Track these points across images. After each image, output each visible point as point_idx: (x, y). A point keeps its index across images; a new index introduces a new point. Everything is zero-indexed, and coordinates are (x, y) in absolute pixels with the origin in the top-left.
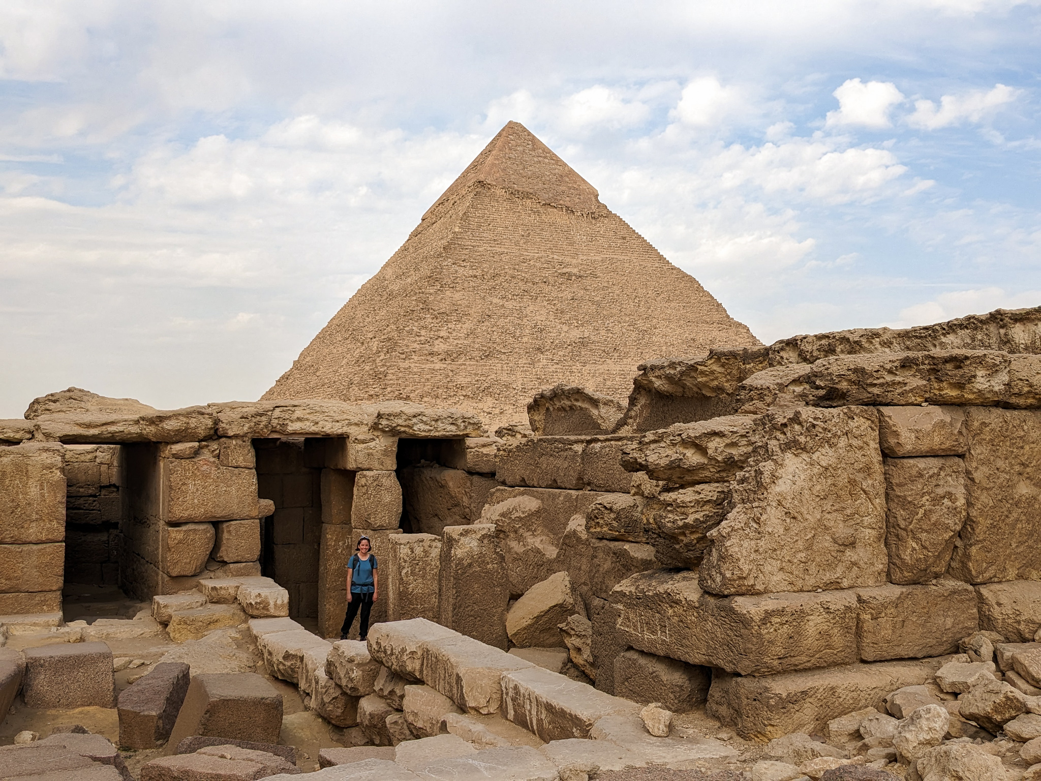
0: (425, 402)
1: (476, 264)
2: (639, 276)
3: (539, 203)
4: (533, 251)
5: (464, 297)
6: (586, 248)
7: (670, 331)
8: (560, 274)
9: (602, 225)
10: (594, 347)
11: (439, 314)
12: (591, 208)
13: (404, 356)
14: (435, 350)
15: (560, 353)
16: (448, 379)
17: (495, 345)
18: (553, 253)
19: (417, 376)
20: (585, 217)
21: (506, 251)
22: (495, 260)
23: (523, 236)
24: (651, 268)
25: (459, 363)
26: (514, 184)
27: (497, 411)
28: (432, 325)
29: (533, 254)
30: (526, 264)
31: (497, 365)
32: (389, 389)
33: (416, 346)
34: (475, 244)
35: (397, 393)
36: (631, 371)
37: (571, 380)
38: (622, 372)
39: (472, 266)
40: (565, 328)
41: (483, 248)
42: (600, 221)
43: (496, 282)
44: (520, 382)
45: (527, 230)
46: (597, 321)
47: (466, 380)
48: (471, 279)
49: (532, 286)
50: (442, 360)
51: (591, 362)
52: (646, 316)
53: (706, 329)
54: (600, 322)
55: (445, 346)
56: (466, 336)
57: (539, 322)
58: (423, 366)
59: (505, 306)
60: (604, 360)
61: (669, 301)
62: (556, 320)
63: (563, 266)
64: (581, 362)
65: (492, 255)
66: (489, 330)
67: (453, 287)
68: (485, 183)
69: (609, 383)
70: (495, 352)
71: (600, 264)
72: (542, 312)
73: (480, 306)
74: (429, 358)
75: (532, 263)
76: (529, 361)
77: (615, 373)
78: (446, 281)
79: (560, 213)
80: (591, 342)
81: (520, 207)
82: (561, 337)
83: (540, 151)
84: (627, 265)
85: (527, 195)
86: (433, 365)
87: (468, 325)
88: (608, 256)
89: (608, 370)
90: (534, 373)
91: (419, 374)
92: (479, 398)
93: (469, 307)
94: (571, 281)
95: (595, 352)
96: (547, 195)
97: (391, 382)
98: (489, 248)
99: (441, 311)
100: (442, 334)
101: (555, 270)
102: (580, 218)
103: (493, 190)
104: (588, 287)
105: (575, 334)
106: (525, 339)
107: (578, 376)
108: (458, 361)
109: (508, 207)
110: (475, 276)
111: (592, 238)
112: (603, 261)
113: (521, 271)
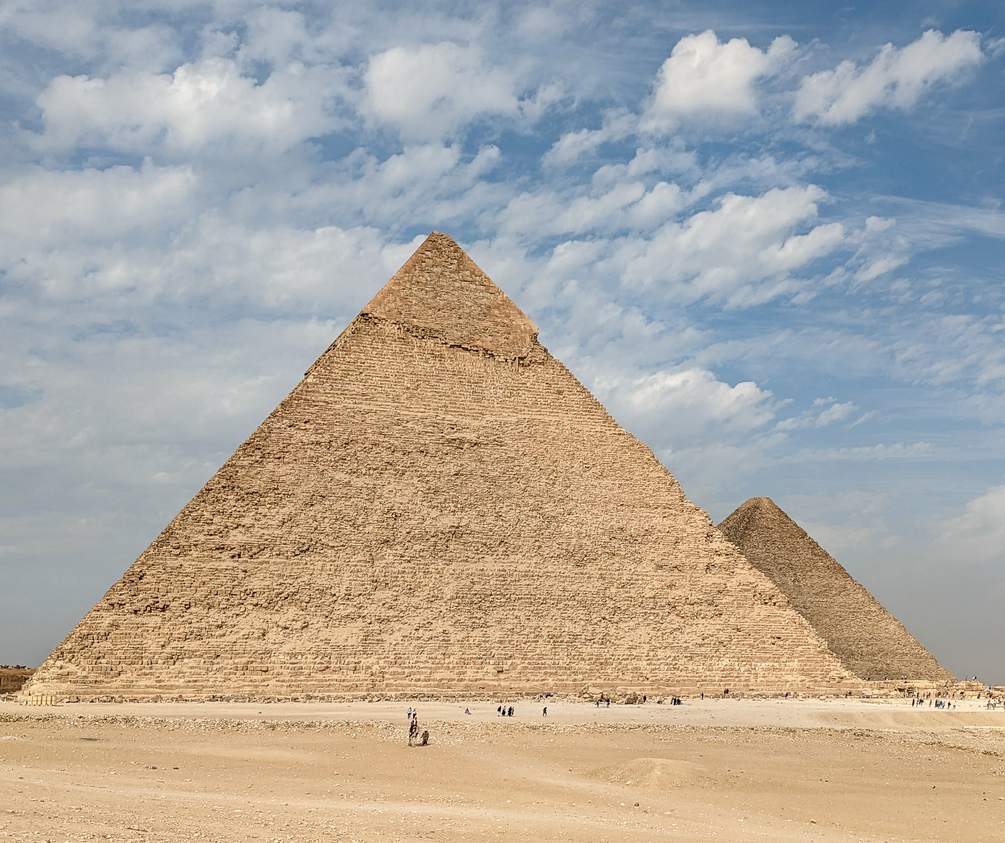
0: (191, 614)
1: (325, 427)
2: (566, 443)
3: (446, 344)
4: (417, 410)
5: (292, 471)
6: (499, 405)
7: (591, 517)
8: (448, 440)
9: (532, 374)
10: (470, 539)
11: (247, 494)
12: (520, 351)
13: (178, 552)
14: (228, 543)
15: (415, 547)
16: (236, 583)
17: (321, 537)
18: (446, 412)
19: (190, 578)
20: (510, 364)
21: (375, 408)
22: (355, 421)
23: (408, 388)
24: (587, 433)
25: (259, 560)
26: (414, 317)
27: (299, 625)
28: (233, 509)
29: (415, 414)
30: (400, 427)
31: (316, 563)
32: (141, 596)
33: (202, 538)
34: (332, 399)
35: (151, 601)
36: (516, 570)
37: (423, 584)
38: (502, 573)
39: (317, 430)
40: (434, 513)
41: (341, 406)
42: (530, 369)
43: (348, 451)
44: (345, 587)
45: (417, 380)
46: (486, 505)
47: (264, 583)
48: (312, 446)
49: (402, 456)
50: (233, 557)
51: (460, 559)
52: (560, 497)
53: (644, 515)
54: (489, 505)
55: (245, 538)
56: (281, 524)
57: (397, 505)
58: (203, 566)
59: (352, 483)
60: (480, 556)
61: (601, 475)
62: (424, 503)
63: (455, 430)
64: (445, 560)
65: (352, 414)
66: (319, 516)
67: (279, 458)
68: (370, 315)
69: (477, 587)
70: (318, 545)
71: (513, 427)
72: (406, 492)
73: (313, 484)
74: (216, 554)
75: (409, 425)
76: (368, 558)
77: (491, 574)
78: (271, 448)
79: (474, 358)
80: (469, 532)
81: (416, 350)
82: (424, 525)
83: (468, 273)
84: (552, 428)
85: (429, 333)
86: (217, 564)
87: (289, 509)
88: (527, 416)
89: (482, 570)
90: (369, 574)
91: (193, 575)
92: (276, 608)
93: (296, 484)
94: (462, 451)
95: (471, 545)
96: (459, 334)
97: (148, 586)
98: (350, 406)
99: (252, 490)
100: (246, 521)
101: (443, 434)
102: (503, 365)
103: (380, 326)
104: (486, 459)
105: (448, 521)
106: (369, 528)
107: (435, 578)
108: (258, 558)
109: (398, 349)
110: (318, 443)
111: (513, 392)
112: (518, 423)
113: (390, 436)
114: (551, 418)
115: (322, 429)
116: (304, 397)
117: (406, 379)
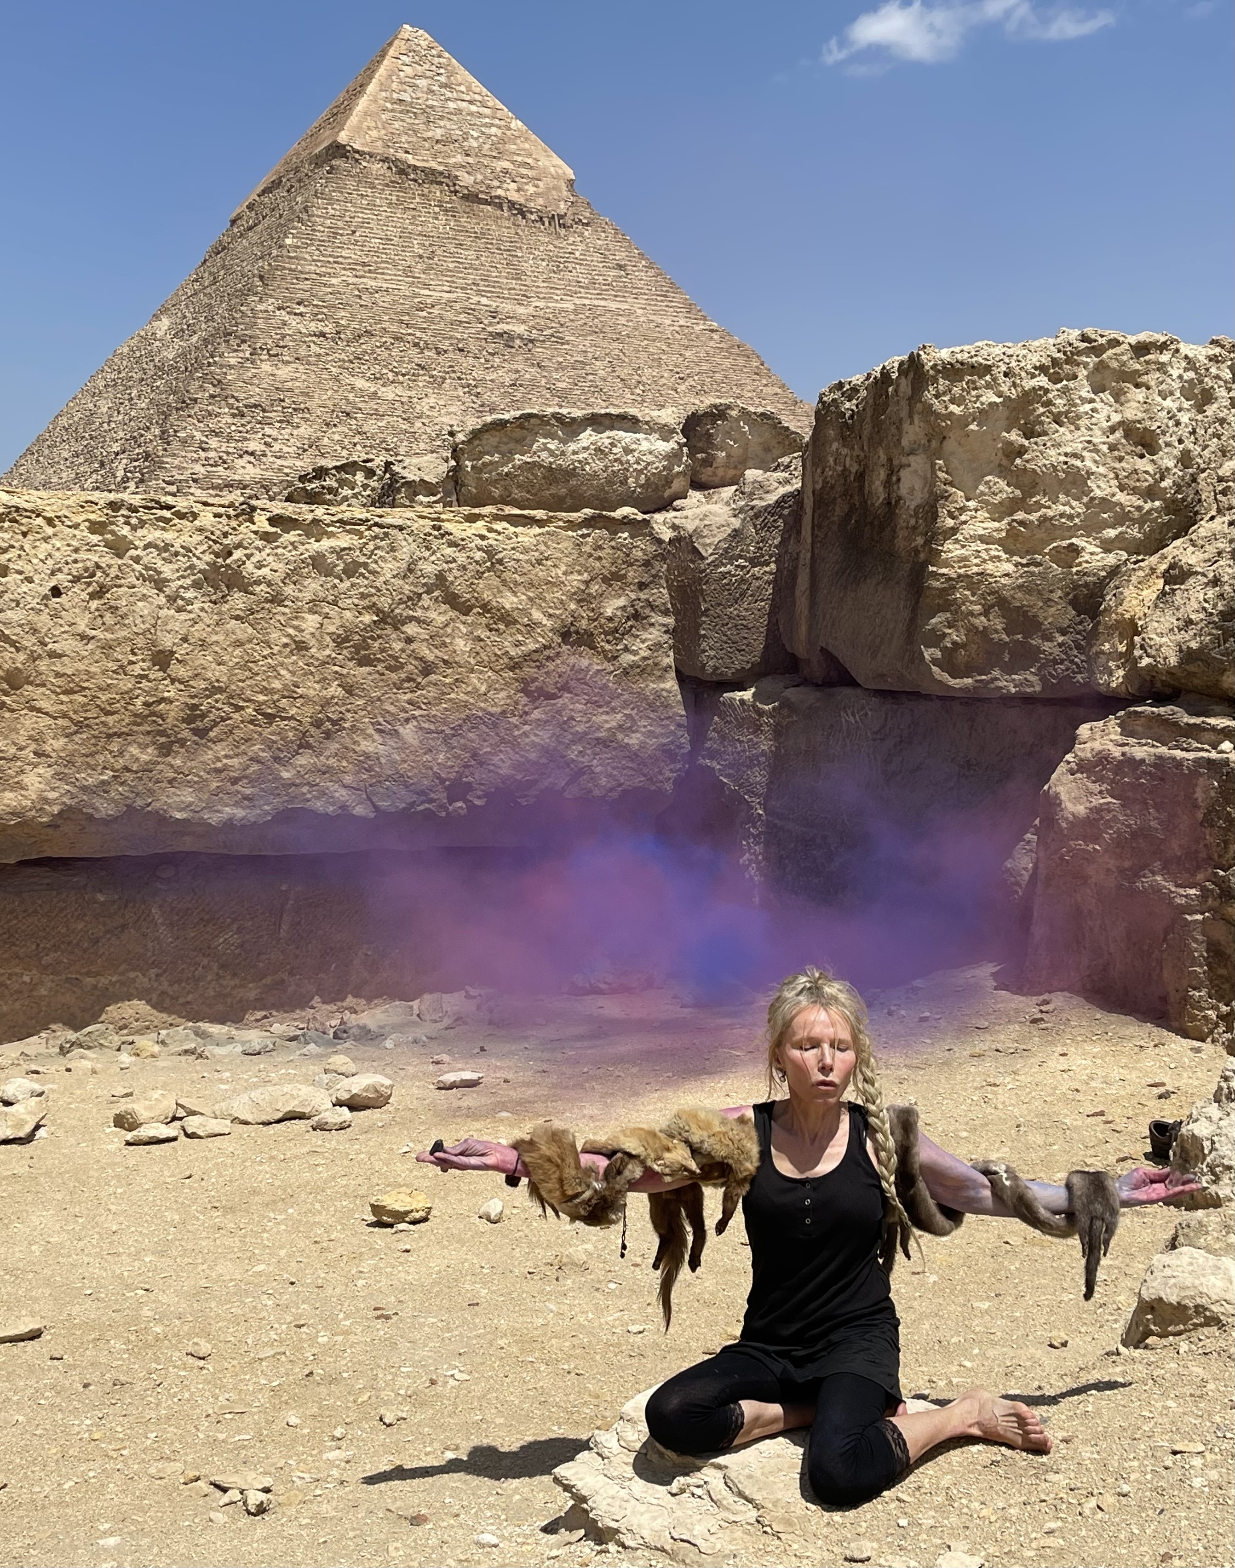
1: (325, 310)
2: (647, 342)
3: (456, 192)
4: (439, 288)
5: (298, 375)
6: (545, 285)
8: (491, 334)
9: (579, 239)
11: (246, 407)
12: (557, 205)
13: (174, 488)
18: (479, 293)
20: (547, 223)
21: (385, 285)
22: (363, 303)
23: (421, 257)
24: (671, 328)
26: (407, 152)
28: (233, 428)
29: (439, 294)
30: (424, 314)
33: (200, 469)
34: (323, 269)
39: (317, 315)
41: (339, 280)
42: (576, 232)
43: (364, 346)
45: (431, 245)
48: (314, 339)
49: (435, 356)
56: (300, 452)
59: (380, 394)
61: (703, 391)
63: (497, 320)
65: (357, 293)
66: (346, 441)
67: (276, 356)
68: (348, 148)
71: (572, 317)
72: (453, 409)
73: (329, 394)
75: (436, 311)
78: (262, 341)
79: (498, 214)
81: (418, 199)
83: (462, 88)
84: (624, 320)
85: (432, 176)
87: (306, 430)
88: (587, 302)
93: (307, 395)
94: (513, 350)
96: (472, 178)
98: (351, 280)
99: (252, 401)
100: (252, 446)
101: (482, 326)
102: (538, 225)
104: (547, 363)
109: (394, 198)
110: (323, 335)
111: (558, 266)
112: (576, 312)
113: (414, 326)
114: (618, 305)
115: (323, 313)
116: (287, 265)
117: (415, 242)
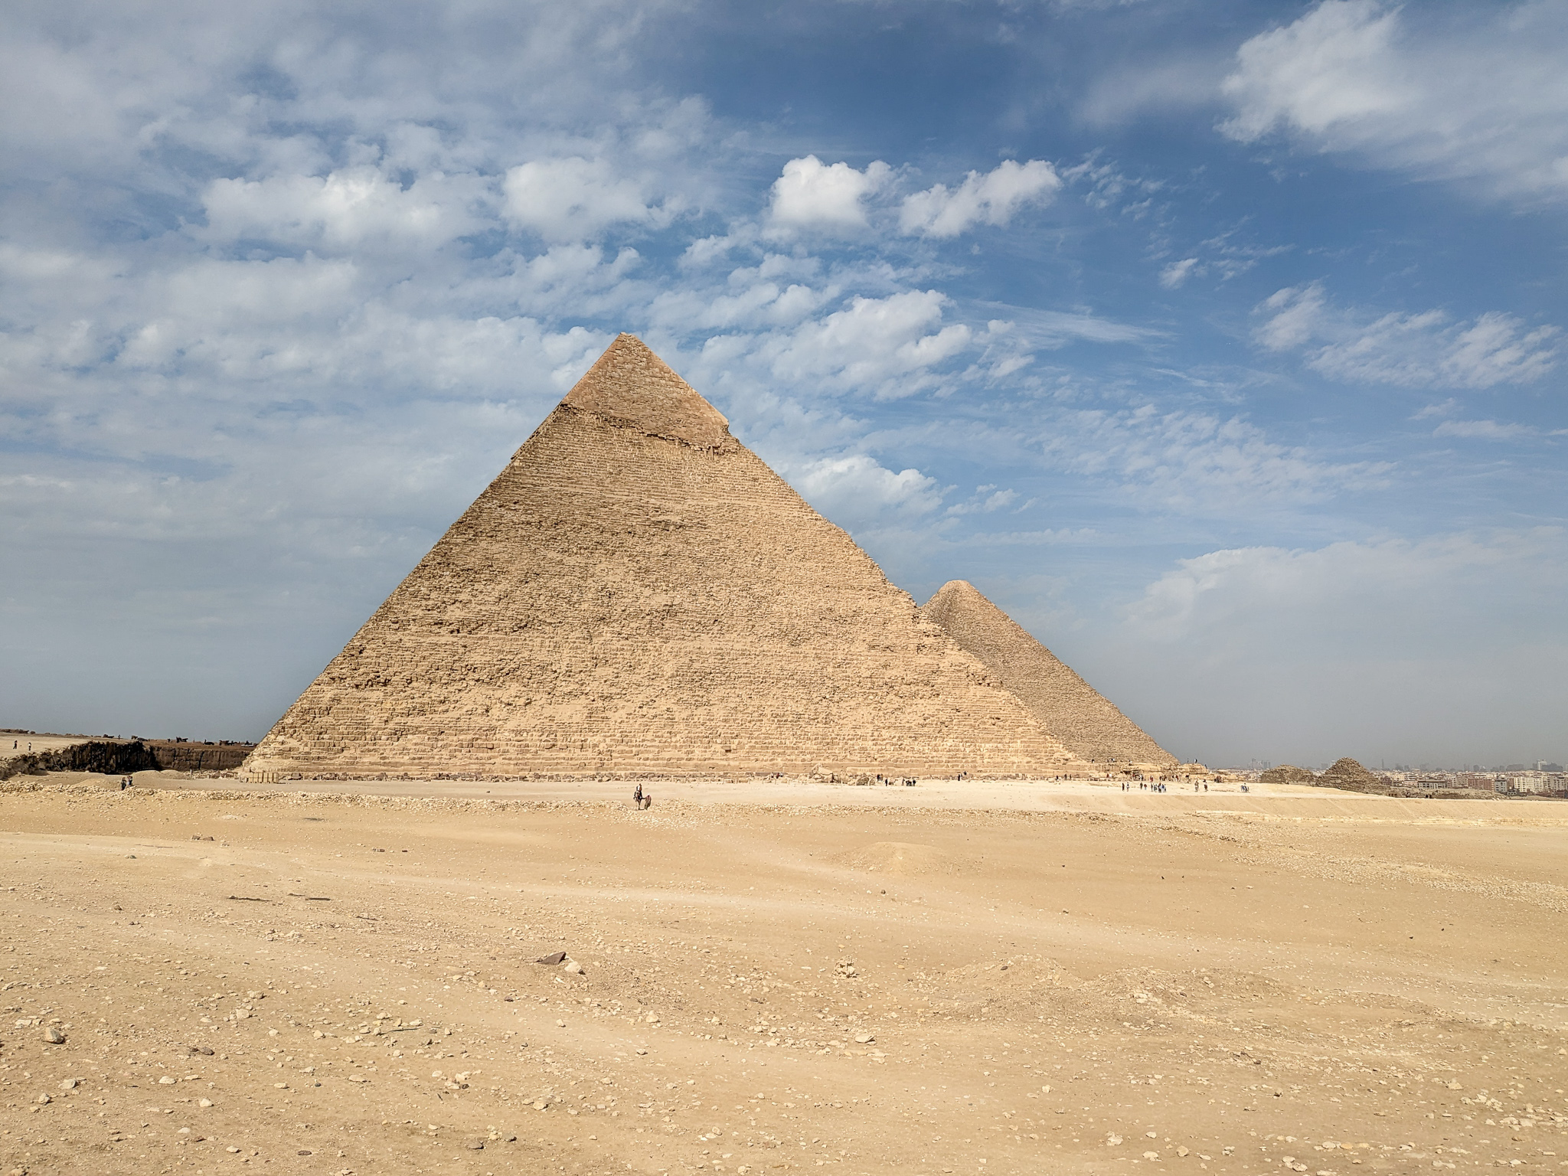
0: (413, 688)
1: (534, 508)
2: (767, 527)
3: (643, 433)
4: (621, 493)
5: (505, 549)
6: (699, 491)
7: (799, 598)
8: (653, 522)
9: (726, 463)
10: (685, 618)
11: (462, 570)
12: (714, 441)
13: (397, 626)
14: (446, 618)
15: (632, 625)
16: (456, 658)
17: (538, 613)
18: (650, 496)
19: (410, 653)
20: (705, 452)
21: (581, 491)
22: (562, 502)
23: (611, 473)
24: (786, 518)
25: (478, 636)
26: (611, 408)
27: (522, 701)
28: (450, 585)
29: (620, 497)
30: (607, 509)
31: (535, 640)
32: (362, 670)
33: (420, 613)
34: (539, 482)
35: (372, 675)
36: (732, 649)
37: (643, 661)
38: (720, 651)
39: (527, 510)
40: (647, 592)
41: (548, 488)
42: (725, 458)
43: (558, 531)
44: (565, 663)
45: (619, 466)
46: (696, 584)
47: (484, 659)
48: (523, 526)
49: (611, 537)
50: (452, 632)
51: (677, 638)
52: (767, 578)
53: (850, 596)
54: (700, 585)
55: (463, 613)
56: (497, 600)
57: (610, 584)
58: (422, 640)
59: (564, 561)
60: (697, 634)
61: (803, 559)
62: (636, 582)
63: (660, 513)
64: (662, 638)
65: (559, 496)
66: (534, 594)
67: (492, 537)
68: (569, 406)
69: (696, 665)
70: (535, 621)
71: (715, 511)
72: (618, 571)
73: (526, 561)
74: (435, 628)
75: (615, 507)
76: (585, 634)
77: (708, 652)
78: (483, 527)
79: (671, 446)
80: (682, 610)
81: (615, 438)
82: (638, 603)
83: (657, 370)
84: (752, 513)
85: (625, 423)
86: (437, 638)
87: (504, 586)
88: (727, 501)
89: (700, 648)
90: (589, 651)
91: (413, 650)
92: (498, 684)
93: (509, 562)
94: (668, 533)
95: (686, 624)
96: (655, 424)
97: (368, 660)
98: (556, 488)
99: (467, 567)
100: (462, 597)
101: (648, 517)
102: (699, 453)
103: (579, 416)
104: (692, 540)
105: (660, 600)
106: (585, 606)
107: (654, 656)
108: (477, 633)
109: (598, 437)
110: (529, 523)
111: (710, 478)
112: (719, 507)
113: (598, 518)
114: (749, 503)
115: (532, 509)
116: (512, 479)
117: (608, 464)
